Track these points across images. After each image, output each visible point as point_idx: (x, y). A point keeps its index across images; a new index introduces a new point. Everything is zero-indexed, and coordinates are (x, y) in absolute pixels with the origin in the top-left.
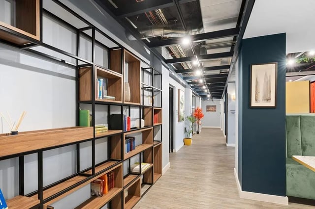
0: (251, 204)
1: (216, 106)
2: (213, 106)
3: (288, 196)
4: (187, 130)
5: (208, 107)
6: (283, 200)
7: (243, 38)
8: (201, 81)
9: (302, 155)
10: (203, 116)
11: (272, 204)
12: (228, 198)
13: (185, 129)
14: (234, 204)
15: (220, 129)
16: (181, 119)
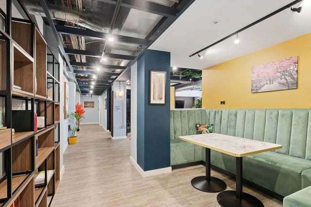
0: (152, 180)
1: (94, 102)
2: (91, 102)
3: (171, 166)
4: (72, 128)
5: (86, 103)
6: (168, 170)
7: (148, 49)
8: (95, 77)
9: (189, 135)
10: (84, 112)
11: (163, 174)
12: (135, 180)
13: (69, 126)
14: (141, 184)
15: (98, 124)
16: (67, 116)
